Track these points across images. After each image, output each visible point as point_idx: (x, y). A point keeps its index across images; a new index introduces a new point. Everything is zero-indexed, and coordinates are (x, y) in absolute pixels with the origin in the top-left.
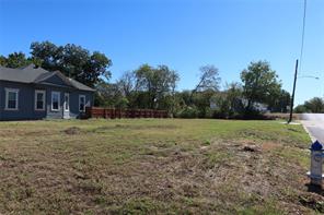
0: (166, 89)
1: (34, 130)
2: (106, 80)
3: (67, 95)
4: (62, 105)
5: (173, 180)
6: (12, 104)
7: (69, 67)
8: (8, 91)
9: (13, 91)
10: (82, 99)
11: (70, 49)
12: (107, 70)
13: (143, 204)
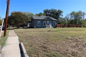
0: (81, 18)
1: (41, 30)
2: (61, 17)
3: (51, 22)
4: (50, 24)
5: (70, 49)
6: (39, 24)
7: (52, 14)
8: (38, 21)
9: (39, 21)
10: (55, 23)
11: (52, 10)
12: (62, 14)
13: (56, 55)
